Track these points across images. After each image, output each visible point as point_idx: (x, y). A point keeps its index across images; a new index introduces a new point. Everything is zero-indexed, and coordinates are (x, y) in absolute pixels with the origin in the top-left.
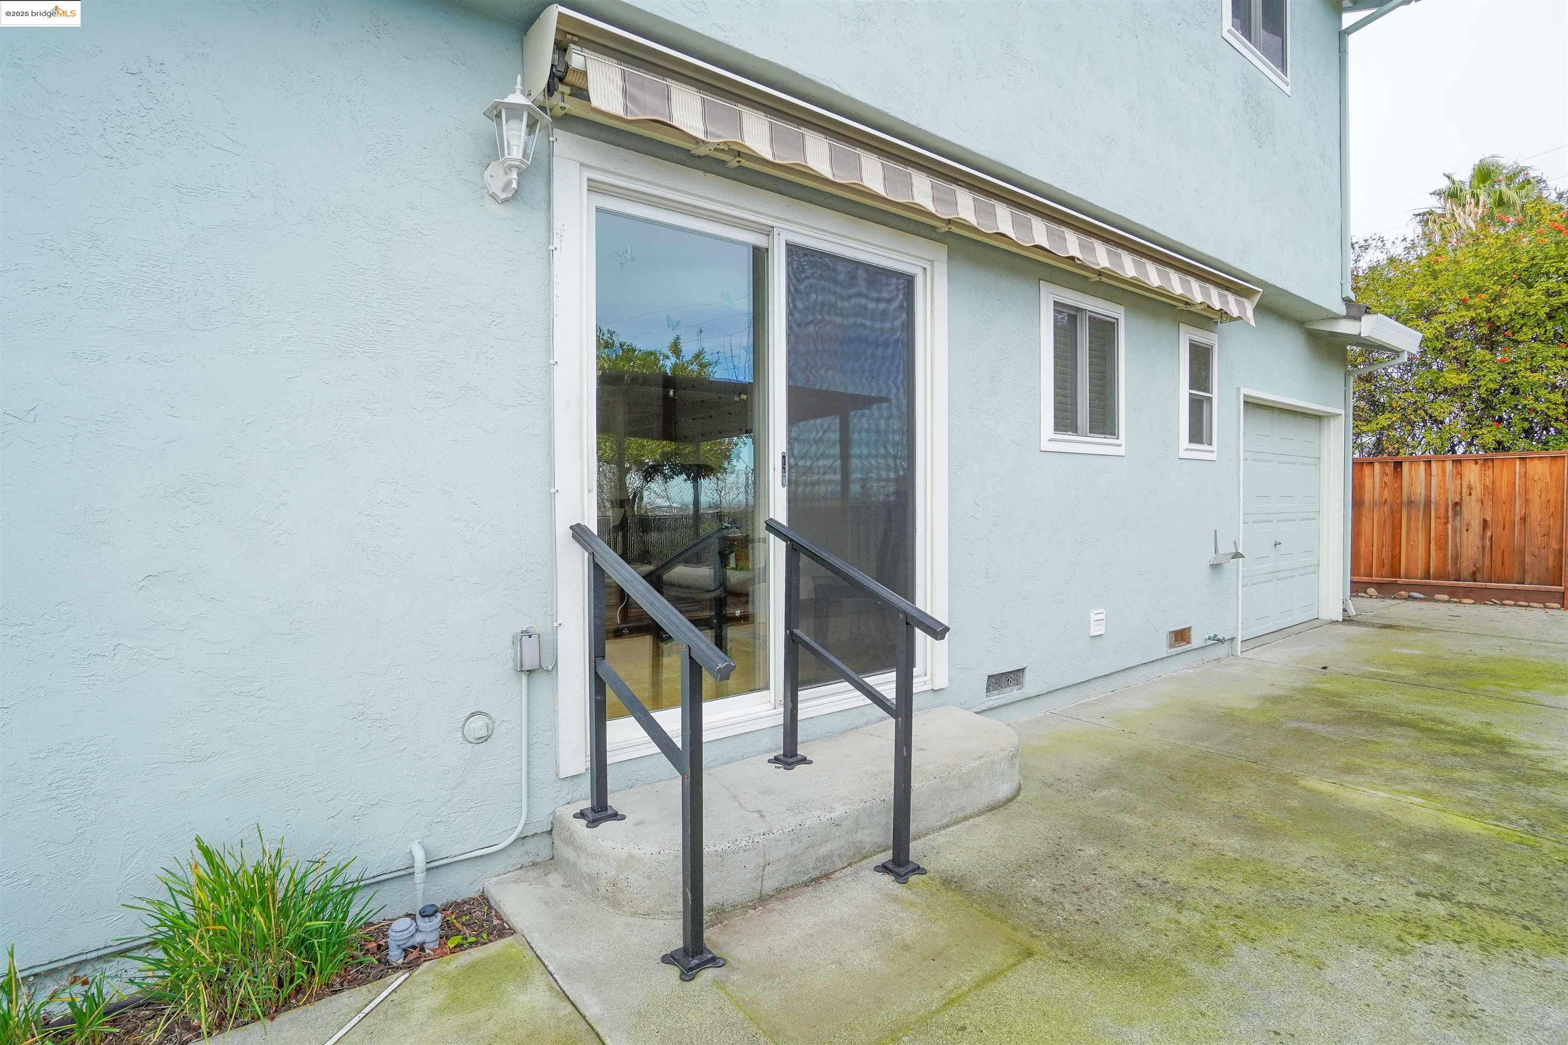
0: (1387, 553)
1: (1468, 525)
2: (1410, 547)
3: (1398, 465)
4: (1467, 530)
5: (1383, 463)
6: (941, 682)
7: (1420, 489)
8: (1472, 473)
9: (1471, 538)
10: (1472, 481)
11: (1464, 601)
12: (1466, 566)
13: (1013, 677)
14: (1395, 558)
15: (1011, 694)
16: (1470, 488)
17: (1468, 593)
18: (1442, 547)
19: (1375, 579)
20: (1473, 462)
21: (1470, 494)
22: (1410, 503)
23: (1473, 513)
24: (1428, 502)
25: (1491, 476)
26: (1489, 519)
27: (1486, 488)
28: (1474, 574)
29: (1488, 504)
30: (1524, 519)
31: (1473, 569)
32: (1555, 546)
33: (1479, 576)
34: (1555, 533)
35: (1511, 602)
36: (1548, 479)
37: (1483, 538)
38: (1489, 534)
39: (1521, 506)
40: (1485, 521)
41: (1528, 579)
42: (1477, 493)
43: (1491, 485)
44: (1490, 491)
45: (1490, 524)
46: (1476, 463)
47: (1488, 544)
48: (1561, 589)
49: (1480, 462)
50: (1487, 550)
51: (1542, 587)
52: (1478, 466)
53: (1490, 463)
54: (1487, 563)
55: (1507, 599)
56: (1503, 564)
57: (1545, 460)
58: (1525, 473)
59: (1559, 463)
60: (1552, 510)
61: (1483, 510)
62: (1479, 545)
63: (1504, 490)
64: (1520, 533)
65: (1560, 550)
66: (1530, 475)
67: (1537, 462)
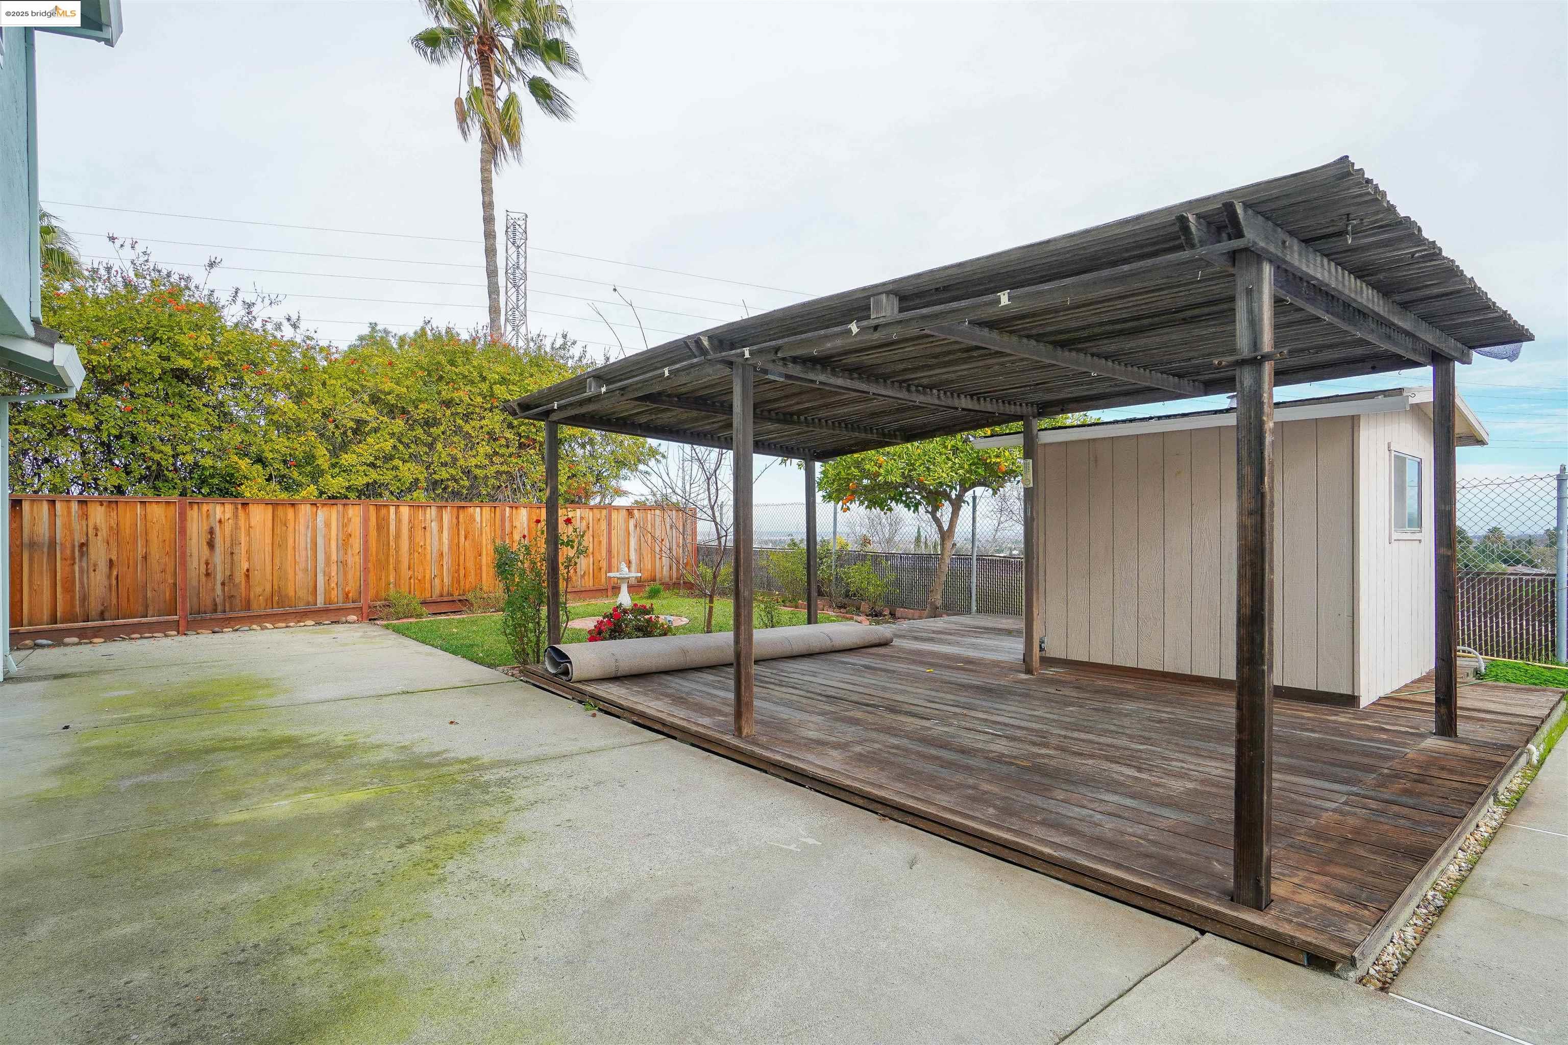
1: (95, 565)
2: (33, 592)
4: (94, 570)
7: (43, 529)
8: (98, 514)
9: (98, 578)
10: (98, 522)
11: (95, 640)
12: (95, 606)
16: (96, 529)
17: (97, 632)
18: (69, 589)
20: (98, 504)
21: (96, 535)
22: (33, 544)
23: (99, 553)
24: (53, 543)
25: (115, 517)
26: (114, 558)
27: (111, 528)
28: (102, 613)
29: (114, 544)
30: (145, 558)
31: (100, 608)
32: (171, 581)
33: (107, 615)
34: (170, 569)
35: (138, 636)
36: (164, 522)
37: (109, 576)
38: (115, 573)
39: (142, 546)
40: (111, 561)
41: (150, 613)
42: (103, 533)
43: (115, 526)
44: (116, 531)
45: (116, 563)
46: (102, 505)
47: (114, 582)
48: (176, 618)
49: (105, 504)
50: (114, 588)
51: (162, 619)
52: (103, 508)
53: (114, 506)
54: (114, 601)
55: (134, 633)
56: (128, 601)
57: (160, 505)
58: (145, 516)
59: (172, 507)
60: (167, 549)
61: (109, 550)
62: (106, 583)
63: (128, 531)
64: (142, 570)
65: (175, 584)
66: (149, 517)
67: (154, 505)
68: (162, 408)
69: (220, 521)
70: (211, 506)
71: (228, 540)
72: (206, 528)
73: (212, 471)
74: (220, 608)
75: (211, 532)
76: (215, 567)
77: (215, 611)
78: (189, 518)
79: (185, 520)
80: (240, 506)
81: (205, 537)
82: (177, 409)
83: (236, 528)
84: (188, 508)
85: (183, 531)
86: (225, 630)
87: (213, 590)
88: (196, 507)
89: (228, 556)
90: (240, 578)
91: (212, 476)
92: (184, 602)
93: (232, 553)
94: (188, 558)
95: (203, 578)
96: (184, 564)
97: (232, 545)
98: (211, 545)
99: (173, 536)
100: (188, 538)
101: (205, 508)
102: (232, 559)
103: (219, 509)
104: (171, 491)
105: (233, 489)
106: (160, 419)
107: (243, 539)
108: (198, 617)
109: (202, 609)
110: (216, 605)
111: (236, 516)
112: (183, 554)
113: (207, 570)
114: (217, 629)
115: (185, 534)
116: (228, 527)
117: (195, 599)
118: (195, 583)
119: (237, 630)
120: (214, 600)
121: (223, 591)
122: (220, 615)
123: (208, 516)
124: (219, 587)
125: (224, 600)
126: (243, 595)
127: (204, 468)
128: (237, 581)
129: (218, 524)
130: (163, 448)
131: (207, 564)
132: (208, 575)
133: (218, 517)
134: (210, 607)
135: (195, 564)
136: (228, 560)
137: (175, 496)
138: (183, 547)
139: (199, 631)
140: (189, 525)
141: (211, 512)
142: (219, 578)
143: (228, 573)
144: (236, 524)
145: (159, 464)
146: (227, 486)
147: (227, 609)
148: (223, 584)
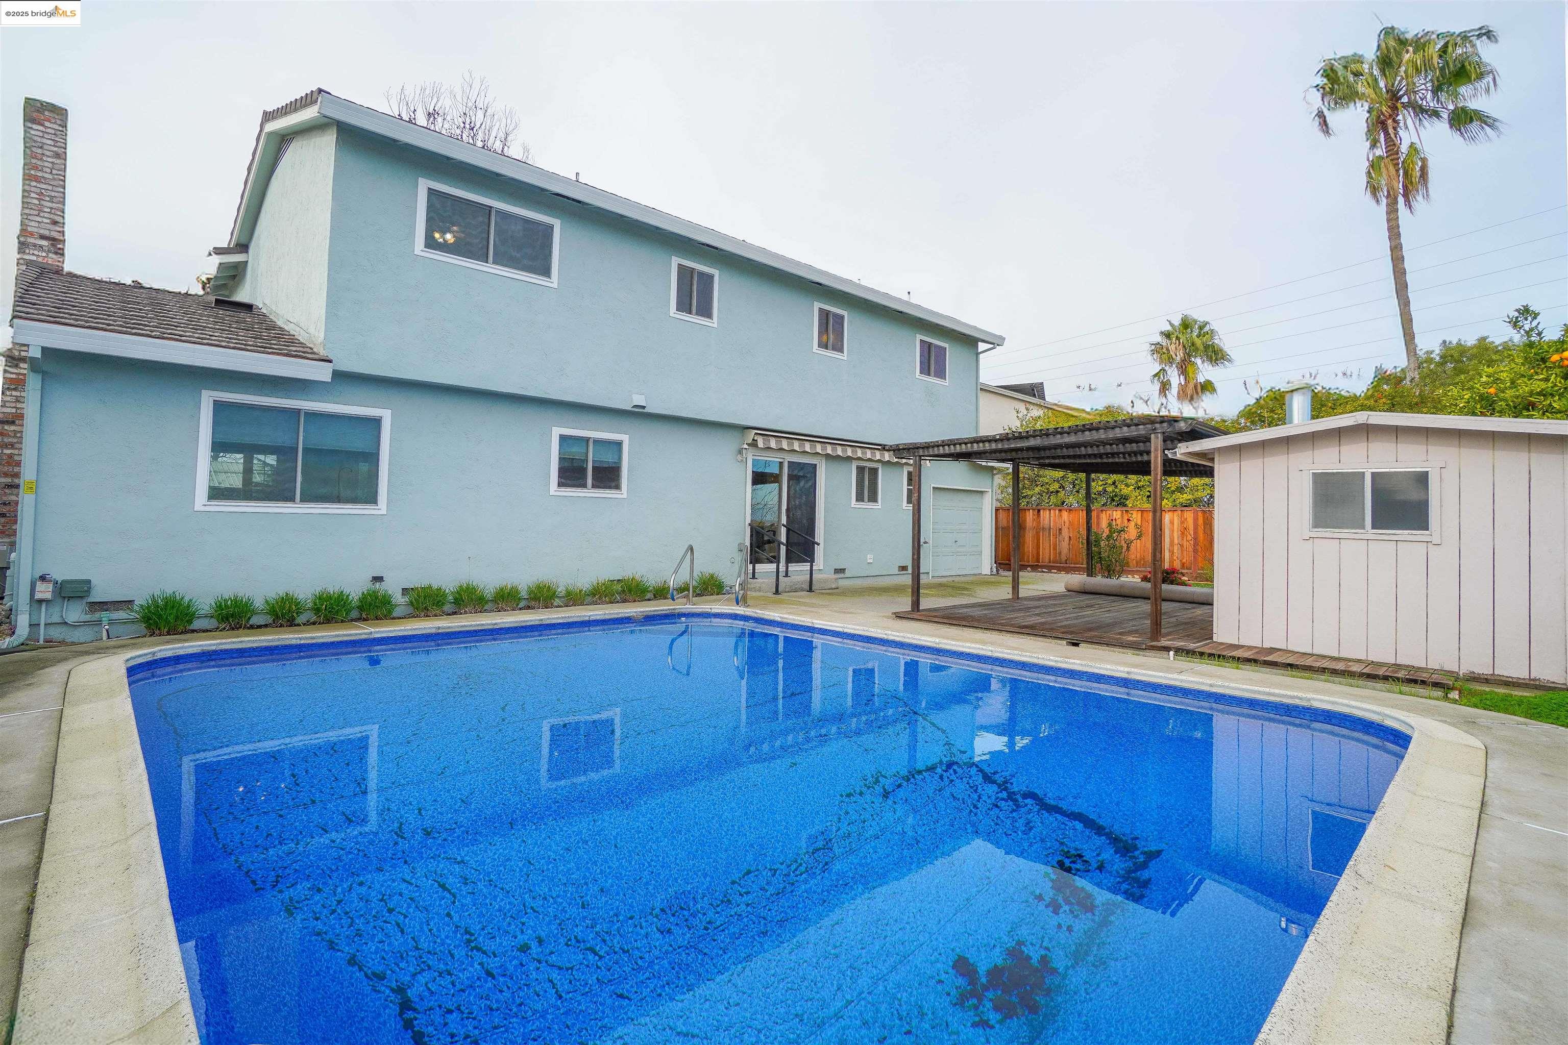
0: (1035, 552)
2: (1044, 549)
3: (1039, 511)
5: (1034, 510)
6: (821, 568)
7: (1047, 522)
12: (1064, 558)
13: (842, 571)
14: (1038, 554)
15: (842, 575)
17: (1064, 569)
18: (1055, 549)
19: (1030, 563)
20: (1065, 511)
21: (1065, 525)
22: (1043, 528)
23: (1065, 533)
24: (1050, 528)
28: (1066, 560)
52: (1067, 513)
53: (1071, 511)
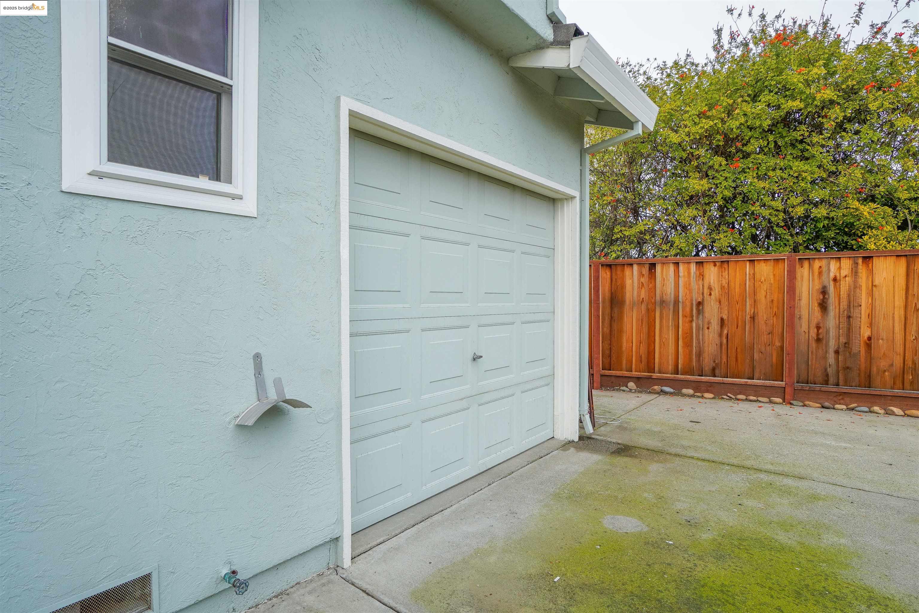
0: (644, 350)
1: (709, 323)
2: (664, 344)
3: (653, 267)
4: (708, 328)
5: (640, 265)
7: (670, 289)
8: (712, 274)
9: (711, 336)
10: (712, 282)
11: (707, 395)
14: (651, 354)
16: (710, 288)
17: (709, 387)
18: (688, 344)
19: (634, 373)
20: (712, 264)
21: (710, 294)
22: (662, 302)
23: (712, 311)
24: (676, 302)
25: (727, 277)
26: (725, 317)
27: (722, 287)
28: (714, 369)
29: (725, 303)
30: (753, 318)
31: (713, 364)
32: (778, 344)
33: (717, 372)
34: (778, 330)
35: (743, 397)
36: (772, 281)
37: (720, 335)
38: (725, 332)
39: (751, 305)
40: (722, 320)
41: (756, 375)
42: (716, 293)
43: (726, 285)
44: (726, 290)
45: (726, 322)
46: (715, 265)
47: (725, 341)
48: (782, 384)
49: (718, 264)
50: (724, 347)
51: (768, 383)
52: (716, 268)
53: (725, 265)
54: (724, 359)
55: (740, 393)
56: (737, 360)
57: (769, 263)
58: (754, 274)
59: (780, 265)
60: (775, 309)
61: (720, 309)
62: (718, 342)
63: (737, 290)
64: (750, 331)
65: (782, 348)
66: (757, 276)
67: (763, 264)
68: (772, 162)
69: (835, 280)
70: (824, 263)
71: (844, 304)
72: (818, 286)
73: (826, 222)
74: (832, 380)
75: (824, 292)
76: (828, 332)
77: (826, 382)
78: (798, 275)
79: (795, 278)
80: (860, 261)
81: (818, 297)
82: (789, 161)
83: (855, 287)
84: (798, 266)
85: (792, 289)
86: (837, 406)
87: (825, 358)
88: (806, 264)
89: (844, 320)
90: (859, 347)
91: (827, 228)
92: (790, 369)
93: (849, 317)
94: (796, 320)
95: (813, 345)
96: (792, 326)
97: (849, 306)
98: (823, 306)
99: (781, 296)
100: (797, 298)
101: (817, 264)
102: (849, 324)
103: (833, 265)
104: (781, 249)
105: (854, 242)
106: (771, 173)
107: (864, 299)
108: (806, 387)
109: (811, 378)
110: (827, 375)
111: (855, 273)
112: (792, 316)
113: (818, 334)
114: (827, 404)
115: (794, 294)
116: (844, 286)
117: (803, 366)
118: (803, 348)
119: (853, 409)
120: (826, 370)
121: (837, 360)
122: (831, 388)
123: (820, 273)
124: (831, 358)
125: (838, 372)
126: (863, 366)
127: (816, 220)
128: (855, 349)
129: (832, 283)
130: (773, 203)
131: (818, 328)
132: (818, 340)
133: (832, 275)
134: (820, 377)
135: (804, 327)
136: (844, 325)
137: (785, 253)
138: (792, 308)
139: (807, 403)
140: (798, 284)
141: (824, 269)
142: (832, 344)
143: (843, 340)
144: (855, 282)
145: (770, 222)
146: (845, 238)
147: (841, 382)
148: (837, 352)
